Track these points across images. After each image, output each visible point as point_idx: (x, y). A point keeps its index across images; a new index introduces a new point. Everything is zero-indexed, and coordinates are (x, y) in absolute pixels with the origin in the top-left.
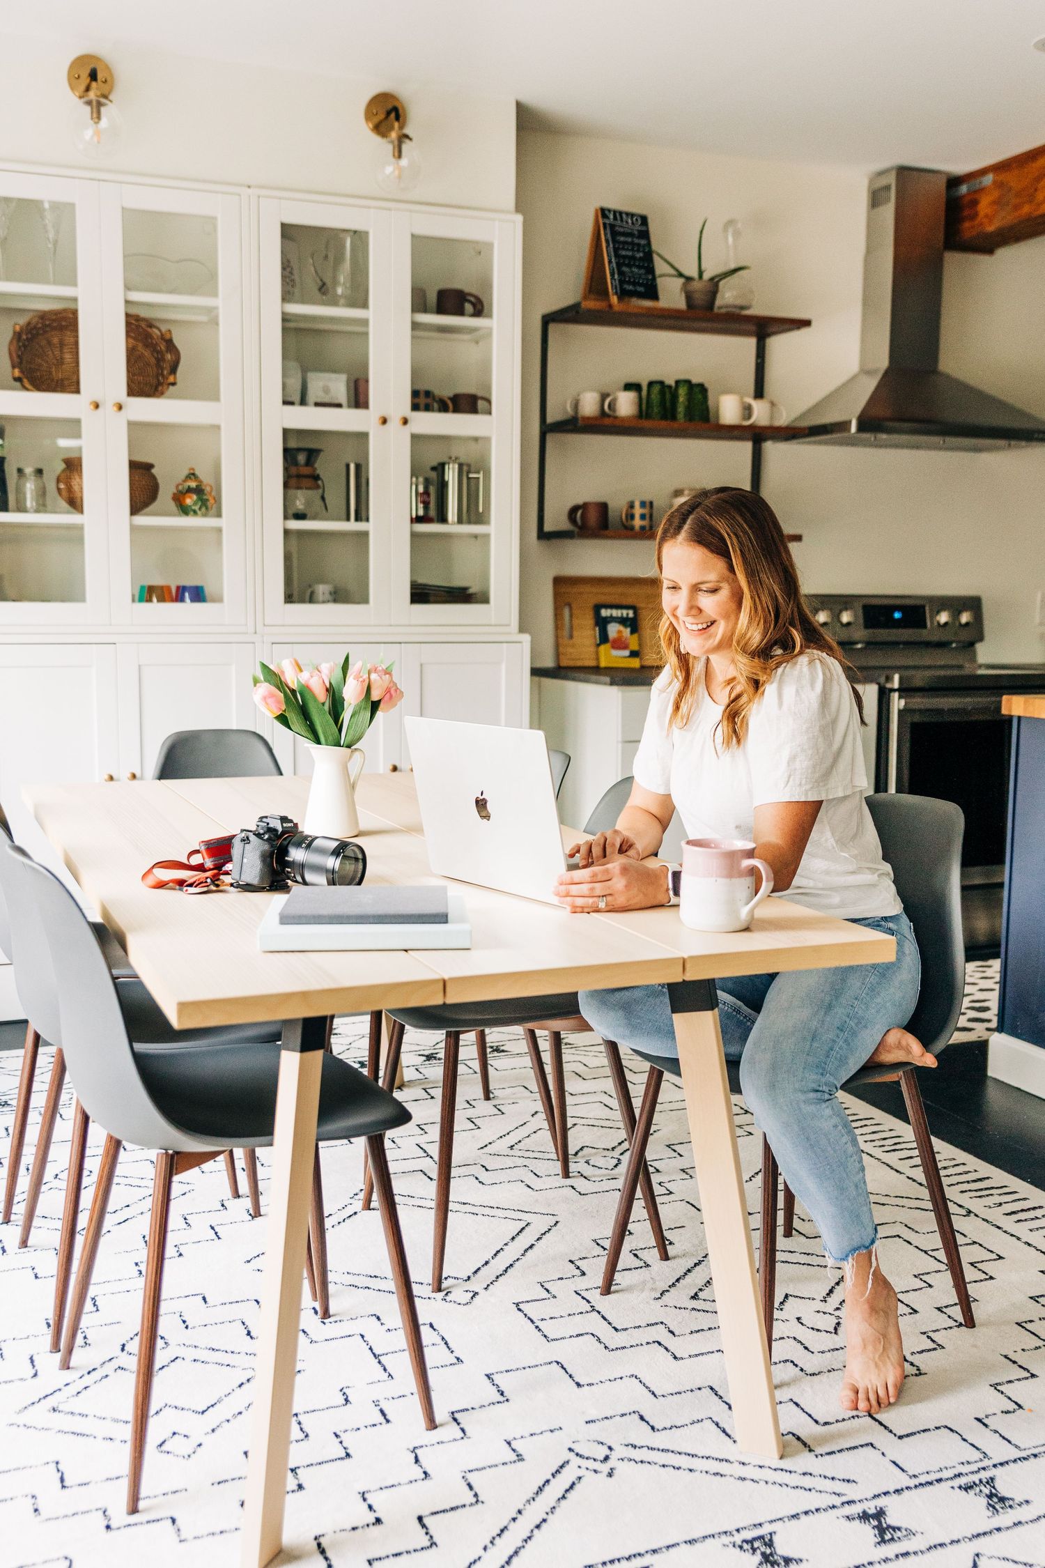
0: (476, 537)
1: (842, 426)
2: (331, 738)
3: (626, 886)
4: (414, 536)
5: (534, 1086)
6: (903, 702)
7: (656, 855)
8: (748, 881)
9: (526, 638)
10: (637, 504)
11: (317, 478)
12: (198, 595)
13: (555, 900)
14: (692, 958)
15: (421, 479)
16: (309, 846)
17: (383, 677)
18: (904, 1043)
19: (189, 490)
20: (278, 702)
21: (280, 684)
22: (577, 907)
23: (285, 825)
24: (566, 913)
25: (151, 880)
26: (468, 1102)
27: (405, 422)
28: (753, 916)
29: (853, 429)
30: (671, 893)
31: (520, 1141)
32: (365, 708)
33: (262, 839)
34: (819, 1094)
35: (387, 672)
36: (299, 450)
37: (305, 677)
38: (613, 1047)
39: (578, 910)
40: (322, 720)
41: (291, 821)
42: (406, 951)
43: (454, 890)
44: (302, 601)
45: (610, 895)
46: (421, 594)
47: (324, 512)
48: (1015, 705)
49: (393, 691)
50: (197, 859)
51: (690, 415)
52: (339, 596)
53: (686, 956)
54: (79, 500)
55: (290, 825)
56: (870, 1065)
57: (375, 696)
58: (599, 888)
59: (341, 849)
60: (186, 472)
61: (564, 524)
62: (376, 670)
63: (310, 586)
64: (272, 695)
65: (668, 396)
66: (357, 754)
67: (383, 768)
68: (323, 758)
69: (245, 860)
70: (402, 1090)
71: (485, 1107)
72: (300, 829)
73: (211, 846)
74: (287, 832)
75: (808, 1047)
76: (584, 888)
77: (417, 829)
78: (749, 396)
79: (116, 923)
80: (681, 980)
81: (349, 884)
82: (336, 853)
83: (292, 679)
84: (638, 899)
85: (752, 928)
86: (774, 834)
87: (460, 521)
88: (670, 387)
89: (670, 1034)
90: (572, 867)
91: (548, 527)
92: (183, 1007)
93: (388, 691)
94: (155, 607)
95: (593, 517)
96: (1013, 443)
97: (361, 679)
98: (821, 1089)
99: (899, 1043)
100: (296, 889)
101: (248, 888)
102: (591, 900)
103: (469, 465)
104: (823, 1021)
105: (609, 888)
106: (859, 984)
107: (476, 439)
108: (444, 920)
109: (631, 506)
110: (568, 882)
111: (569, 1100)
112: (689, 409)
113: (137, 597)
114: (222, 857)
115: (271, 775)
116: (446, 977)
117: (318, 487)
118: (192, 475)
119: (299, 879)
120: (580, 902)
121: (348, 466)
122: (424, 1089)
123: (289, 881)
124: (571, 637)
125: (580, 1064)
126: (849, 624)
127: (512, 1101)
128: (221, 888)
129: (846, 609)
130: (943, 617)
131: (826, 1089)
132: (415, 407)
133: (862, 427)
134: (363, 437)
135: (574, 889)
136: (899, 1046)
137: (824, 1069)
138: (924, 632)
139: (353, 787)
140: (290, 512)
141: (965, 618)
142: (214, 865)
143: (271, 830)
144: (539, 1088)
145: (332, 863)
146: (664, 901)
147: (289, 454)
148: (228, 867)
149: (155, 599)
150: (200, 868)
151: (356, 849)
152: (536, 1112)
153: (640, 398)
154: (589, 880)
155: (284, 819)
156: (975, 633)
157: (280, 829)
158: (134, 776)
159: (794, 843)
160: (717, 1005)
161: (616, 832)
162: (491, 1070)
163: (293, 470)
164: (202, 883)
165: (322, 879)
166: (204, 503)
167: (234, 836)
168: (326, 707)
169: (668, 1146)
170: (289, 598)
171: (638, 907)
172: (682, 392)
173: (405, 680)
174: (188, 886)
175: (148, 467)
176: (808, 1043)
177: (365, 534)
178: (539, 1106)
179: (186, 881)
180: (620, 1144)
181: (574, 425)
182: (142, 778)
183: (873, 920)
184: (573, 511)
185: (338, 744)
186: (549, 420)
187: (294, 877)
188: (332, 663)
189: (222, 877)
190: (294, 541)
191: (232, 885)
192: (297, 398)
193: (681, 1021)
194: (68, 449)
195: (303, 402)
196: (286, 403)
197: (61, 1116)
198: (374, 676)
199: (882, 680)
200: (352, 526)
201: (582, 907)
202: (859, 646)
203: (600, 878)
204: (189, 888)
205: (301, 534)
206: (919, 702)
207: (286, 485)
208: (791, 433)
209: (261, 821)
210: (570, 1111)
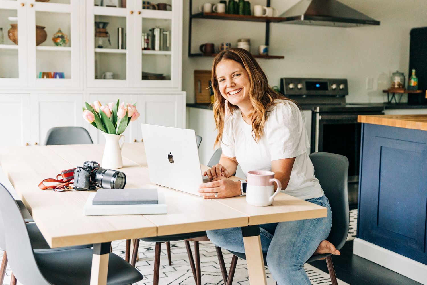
0: (166, 55)
1: (299, 18)
2: (112, 131)
3: (225, 189)
4: (143, 55)
5: (188, 260)
6: (320, 117)
7: (234, 175)
8: (271, 188)
9: (184, 93)
10: (225, 44)
11: (107, 33)
12: (62, 76)
13: (199, 194)
14: (251, 217)
15: (146, 34)
16: (104, 173)
17: (133, 108)
18: (328, 246)
19: (59, 37)
20: (92, 117)
21: (93, 111)
22: (207, 197)
23: (95, 165)
24: (202, 199)
25: (42, 186)
26: (163, 266)
27: (140, 13)
28: (273, 200)
29: (302, 18)
30: (242, 191)
31: (183, 281)
32: (125, 120)
33: (86, 171)
34: (296, 267)
35: (134, 106)
36: (100, 23)
37: (102, 108)
38: (219, 249)
39: (207, 198)
40: (109, 124)
41: (97, 163)
42: (142, 215)
43: (160, 190)
44: (101, 78)
45: (219, 192)
46: (145, 76)
47: (109, 45)
48: (362, 119)
49: (136, 114)
50: (60, 178)
51: (244, 13)
52: (115, 77)
53: (249, 216)
54: (16, 39)
55: (96, 165)
56: (315, 254)
57: (129, 116)
58: (215, 190)
59: (116, 175)
60: (57, 30)
61: (198, 51)
62: (130, 106)
63: (104, 73)
64: (90, 115)
65: (236, 6)
66: (122, 137)
67: (131, 141)
68: (109, 138)
69: (79, 179)
70: (138, 262)
71: (169, 268)
72: (101, 166)
73: (66, 173)
74: (96, 168)
75: (292, 249)
76: (210, 190)
77: (145, 165)
78: (265, 6)
79: (28, 204)
80: (247, 225)
81: (119, 188)
82: (115, 176)
83: (98, 109)
84: (230, 194)
85: (273, 204)
86: (279, 169)
87: (160, 50)
88: (236, 2)
89: (242, 244)
90: (205, 181)
91: (193, 52)
92: (54, 239)
93: (134, 113)
94: (45, 79)
95: (209, 49)
96: (358, 25)
97: (124, 109)
98: (297, 265)
99: (326, 246)
100: (100, 190)
101: (80, 189)
102: (212, 194)
103: (163, 29)
104: (297, 239)
105: (219, 190)
106: (309, 224)
107: (166, 20)
108: (157, 203)
109: (223, 45)
110: (203, 187)
111: (201, 265)
112: (244, 10)
113: (38, 77)
114: (70, 177)
115: (89, 144)
116: (158, 226)
117: (107, 36)
118: (60, 31)
119: (100, 186)
120: (208, 195)
121: (118, 29)
122: (147, 261)
123: (96, 186)
124: (201, 92)
125: (204, 251)
126: (301, 89)
127: (179, 266)
128: (70, 189)
129: (300, 83)
130: (334, 86)
131: (299, 265)
132: (144, 8)
133: (305, 18)
134: (124, 18)
135: (206, 190)
136: (326, 247)
137: (298, 257)
138: (327, 92)
139: (121, 149)
140: (97, 45)
141: (342, 87)
142: (67, 180)
143: (89, 167)
144: (190, 261)
145: (113, 179)
146: (240, 194)
147: (97, 24)
148: (73, 181)
149: (45, 77)
150: (61, 181)
151: (122, 174)
152: (189, 270)
153: (226, 6)
154: (211, 186)
155: (94, 163)
156: (345, 92)
157: (93, 167)
158: (37, 144)
159: (287, 171)
160: (260, 234)
161: (220, 165)
162: (171, 254)
163: (98, 30)
164: (62, 187)
165: (109, 186)
166: (64, 42)
167: (75, 169)
168: (111, 119)
169: (238, 282)
170: (96, 77)
171: (229, 196)
172: (241, 4)
173: (140, 109)
174: (56, 189)
175: (43, 28)
176: (292, 248)
177: (124, 55)
178: (190, 267)
179: (56, 187)
180: (220, 282)
181: (202, 15)
182: (40, 145)
183: (313, 199)
184: (202, 47)
185: (115, 133)
186: (193, 13)
187: (98, 185)
188: (113, 103)
189: (70, 185)
190: (98, 56)
191: (74, 188)
192: (99, 3)
193: (246, 240)
194: (12, 21)
195: (102, 5)
196: (96, 5)
197: (7, 274)
198: (129, 108)
199: (313, 109)
200: (120, 51)
201: (209, 197)
202: (304, 96)
203: (215, 186)
204: (57, 190)
205: (101, 54)
206: (326, 117)
207: (95, 36)
208: (280, 20)
209: (85, 163)
210: (202, 269)
